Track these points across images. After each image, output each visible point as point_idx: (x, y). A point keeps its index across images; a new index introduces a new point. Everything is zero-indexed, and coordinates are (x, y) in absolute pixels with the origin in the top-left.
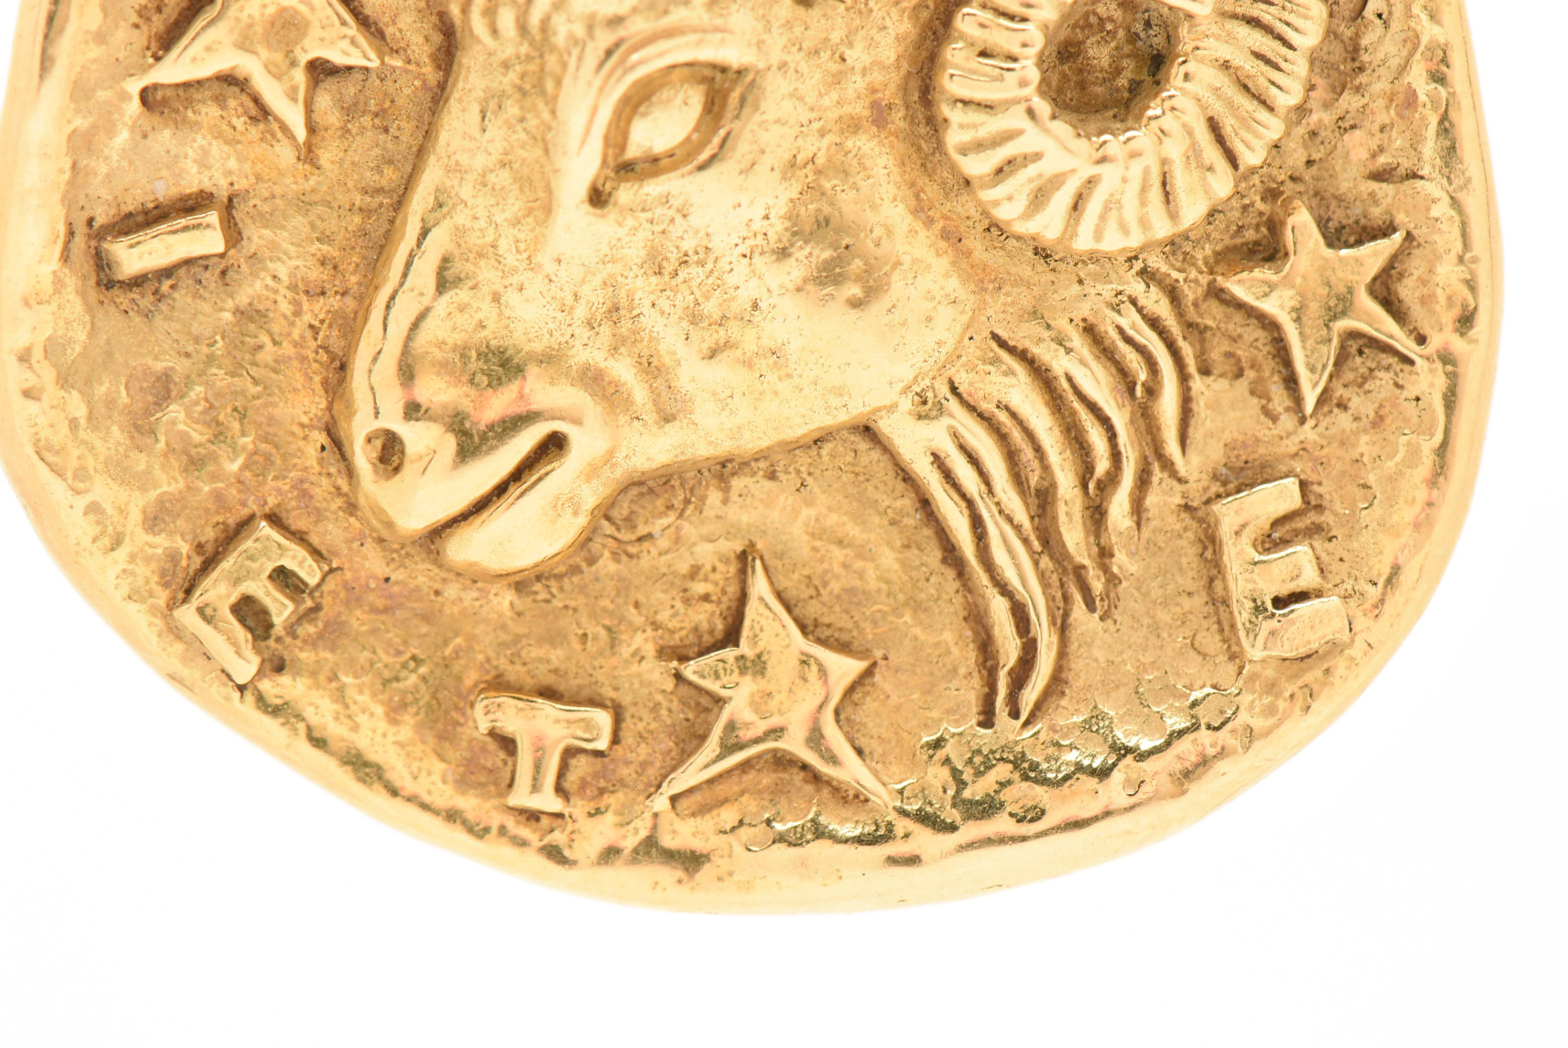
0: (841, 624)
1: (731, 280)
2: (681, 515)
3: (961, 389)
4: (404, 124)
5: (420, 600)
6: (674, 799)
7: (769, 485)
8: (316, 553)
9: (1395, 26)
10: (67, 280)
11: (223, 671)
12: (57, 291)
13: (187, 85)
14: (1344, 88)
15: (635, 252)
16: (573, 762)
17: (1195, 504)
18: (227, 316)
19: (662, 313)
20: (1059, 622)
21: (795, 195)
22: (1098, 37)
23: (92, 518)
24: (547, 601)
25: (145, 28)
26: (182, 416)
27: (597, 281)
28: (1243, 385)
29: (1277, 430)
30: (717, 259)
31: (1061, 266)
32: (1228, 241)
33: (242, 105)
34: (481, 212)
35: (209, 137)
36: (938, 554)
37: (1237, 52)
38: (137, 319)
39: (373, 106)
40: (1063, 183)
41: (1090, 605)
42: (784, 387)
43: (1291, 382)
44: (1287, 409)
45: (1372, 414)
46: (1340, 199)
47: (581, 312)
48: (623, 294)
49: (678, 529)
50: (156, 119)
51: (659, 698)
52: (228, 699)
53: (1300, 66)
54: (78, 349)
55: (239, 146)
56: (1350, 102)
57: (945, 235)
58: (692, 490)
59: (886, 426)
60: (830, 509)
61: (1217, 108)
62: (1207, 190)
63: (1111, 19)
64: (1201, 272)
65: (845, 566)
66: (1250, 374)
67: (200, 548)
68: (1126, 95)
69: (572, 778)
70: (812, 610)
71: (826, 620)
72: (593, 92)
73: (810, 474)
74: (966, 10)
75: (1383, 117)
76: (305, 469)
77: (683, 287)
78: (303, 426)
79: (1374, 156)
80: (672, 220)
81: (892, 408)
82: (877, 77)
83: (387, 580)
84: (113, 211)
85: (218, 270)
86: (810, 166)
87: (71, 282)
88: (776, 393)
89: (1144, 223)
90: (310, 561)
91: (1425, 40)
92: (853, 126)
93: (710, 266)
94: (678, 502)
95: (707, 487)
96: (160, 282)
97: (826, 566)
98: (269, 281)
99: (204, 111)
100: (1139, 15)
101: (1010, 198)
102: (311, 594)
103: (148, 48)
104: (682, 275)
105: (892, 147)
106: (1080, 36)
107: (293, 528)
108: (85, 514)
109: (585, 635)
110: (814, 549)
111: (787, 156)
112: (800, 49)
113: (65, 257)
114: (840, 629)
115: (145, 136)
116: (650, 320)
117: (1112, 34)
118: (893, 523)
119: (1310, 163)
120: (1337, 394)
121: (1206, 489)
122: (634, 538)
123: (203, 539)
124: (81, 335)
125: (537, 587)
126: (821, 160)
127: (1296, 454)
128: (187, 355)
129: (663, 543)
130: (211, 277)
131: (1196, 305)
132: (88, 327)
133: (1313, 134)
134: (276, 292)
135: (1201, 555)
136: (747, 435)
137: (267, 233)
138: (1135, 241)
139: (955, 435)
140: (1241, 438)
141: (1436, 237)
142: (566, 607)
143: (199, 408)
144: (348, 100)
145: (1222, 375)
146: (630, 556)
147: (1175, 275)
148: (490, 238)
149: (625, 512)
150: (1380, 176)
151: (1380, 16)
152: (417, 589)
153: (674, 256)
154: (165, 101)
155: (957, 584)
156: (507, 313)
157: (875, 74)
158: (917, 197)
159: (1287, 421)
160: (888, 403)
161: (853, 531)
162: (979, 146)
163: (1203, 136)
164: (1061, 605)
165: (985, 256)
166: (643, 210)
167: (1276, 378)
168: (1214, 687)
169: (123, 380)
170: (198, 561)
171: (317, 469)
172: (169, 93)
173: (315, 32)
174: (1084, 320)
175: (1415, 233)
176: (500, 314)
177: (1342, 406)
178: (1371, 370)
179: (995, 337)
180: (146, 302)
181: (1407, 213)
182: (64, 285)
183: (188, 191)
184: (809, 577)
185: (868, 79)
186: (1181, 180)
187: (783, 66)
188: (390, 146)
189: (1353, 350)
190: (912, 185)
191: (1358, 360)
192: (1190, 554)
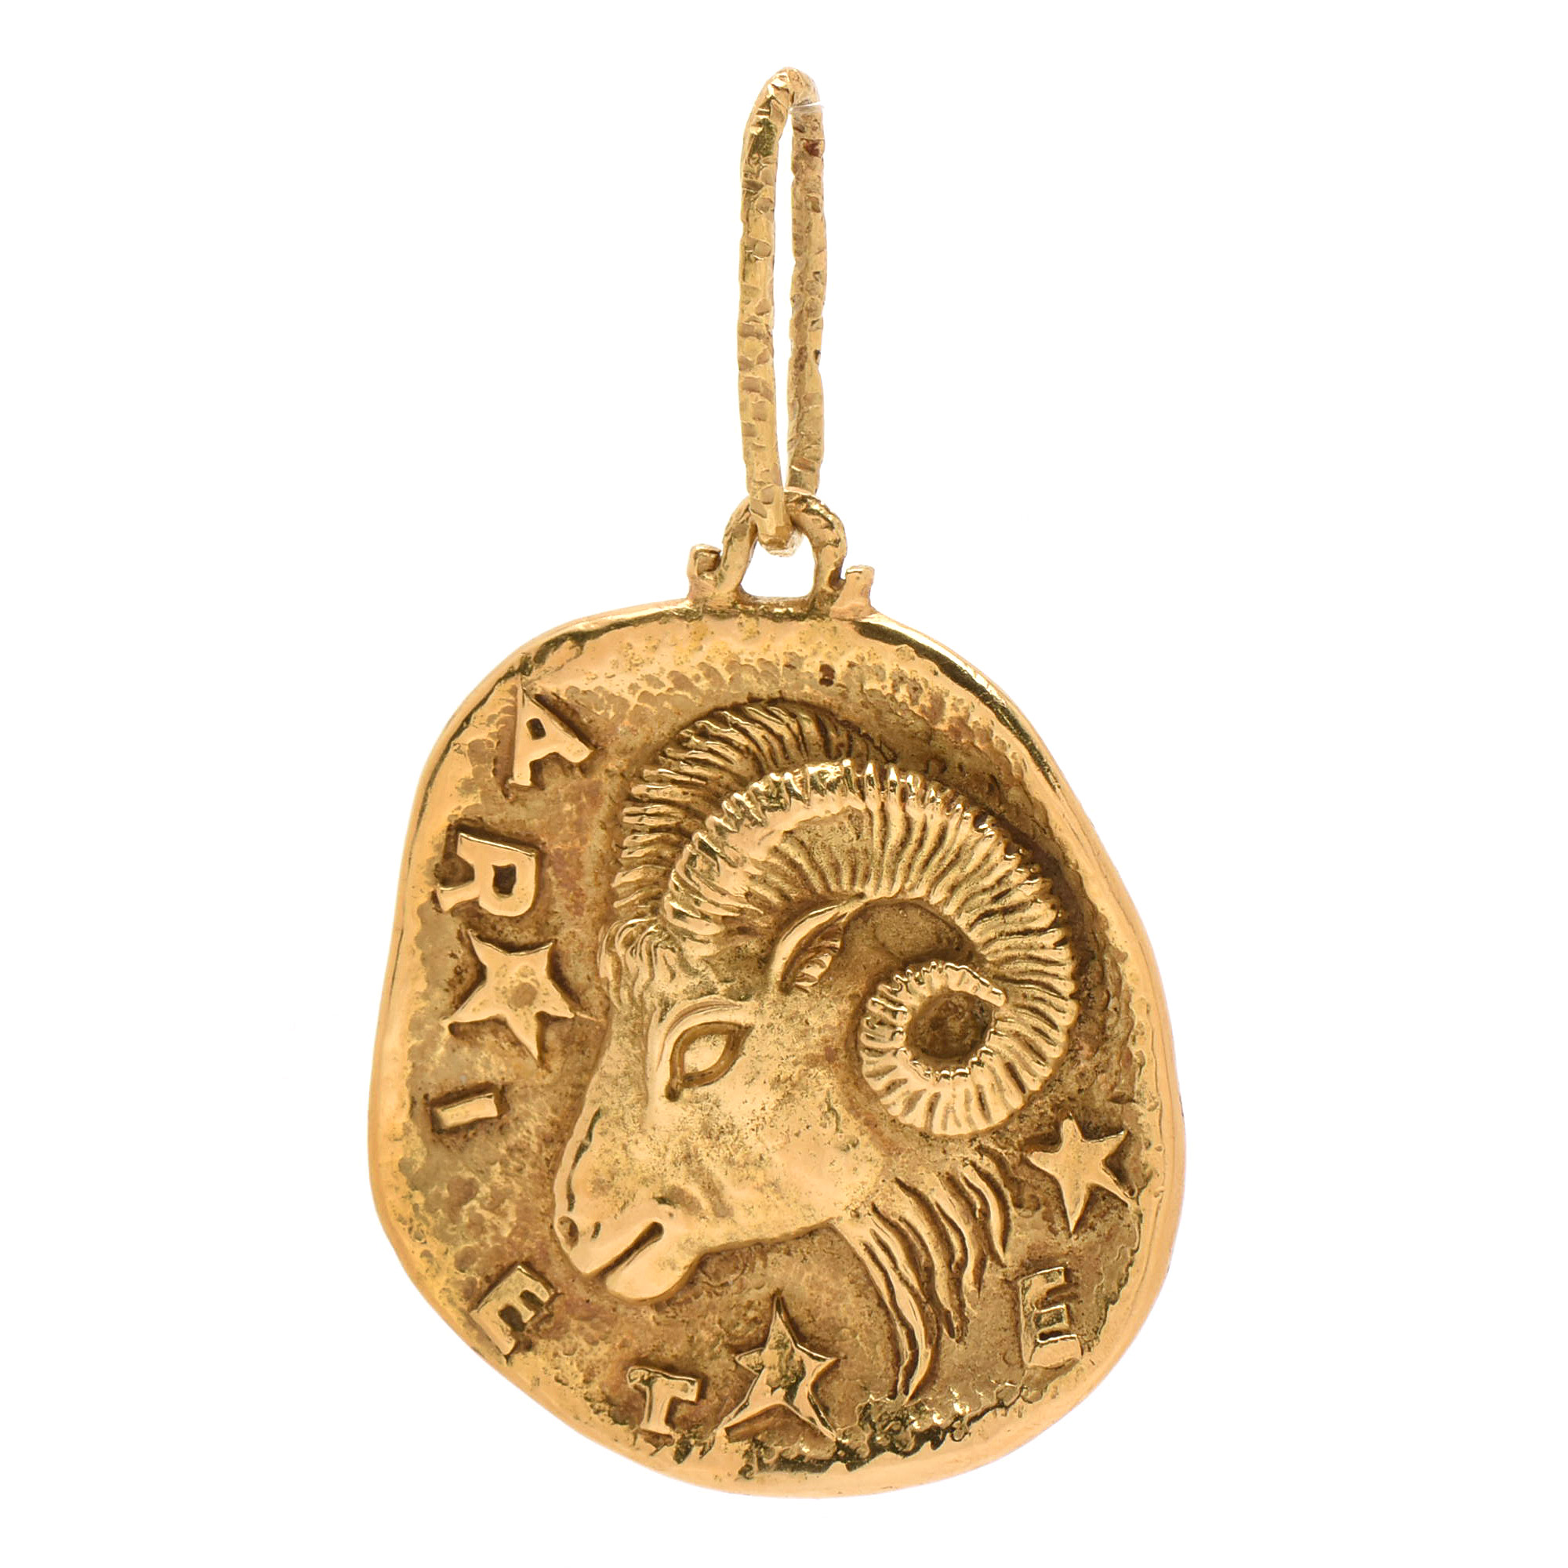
0: (825, 1338)
1: (748, 1143)
2: (743, 1273)
3: (879, 1209)
4: (592, 1050)
5: (605, 1313)
6: (728, 1430)
7: (787, 1257)
8: (548, 1284)
9: (1123, 1016)
10: (412, 1128)
11: (497, 1347)
12: (406, 1134)
13: (476, 1023)
14: (1097, 1050)
15: (695, 1125)
16: (679, 1407)
17: (1010, 1279)
18: (503, 1151)
19: (713, 1159)
20: (934, 1342)
21: (780, 1098)
22: (954, 1016)
23: (425, 1259)
24: (674, 1317)
25: (452, 992)
26: (478, 1205)
27: (677, 1140)
28: (1038, 1215)
29: (1058, 1239)
30: (738, 1132)
31: (935, 1143)
32: (1032, 1133)
33: (507, 1036)
34: (616, 1101)
35: (489, 1053)
36: (876, 1301)
37: (1023, 1027)
38: (455, 1151)
39: (577, 1040)
40: (921, 1096)
41: (951, 1334)
42: (780, 1203)
43: (1064, 1213)
44: (1063, 1229)
45: (1106, 1232)
46: (1096, 1112)
47: (669, 1157)
48: (691, 1148)
49: (742, 1280)
50: (460, 1042)
51: (728, 1373)
52: (500, 1362)
53: (1060, 1037)
54: (419, 1166)
55: (506, 1058)
56: (1100, 1057)
57: (867, 1123)
58: (747, 1258)
59: (838, 1226)
60: (819, 1273)
61: (1011, 1057)
62: (1005, 1103)
63: (960, 1006)
64: (1016, 1150)
65: (828, 1305)
66: (1043, 1209)
67: (487, 1278)
68: (969, 1048)
69: (678, 1415)
70: (809, 1329)
71: (817, 1335)
72: (663, 1036)
73: (808, 1253)
74: (874, 999)
75: (1116, 1067)
76: (544, 1238)
77: (723, 1145)
78: (542, 1214)
79: (1112, 1089)
80: (712, 1108)
81: (839, 1219)
82: (828, 1033)
83: (588, 1301)
84: (439, 1091)
85: (498, 1126)
86: (789, 1082)
87: (415, 1130)
88: (777, 1207)
89: (970, 1121)
90: (543, 1288)
91: (1136, 1023)
92: (813, 1061)
93: (736, 1134)
94: (740, 1265)
95: (755, 1257)
96: (467, 1132)
97: (817, 1304)
98: (525, 1133)
99: (486, 1038)
100: (976, 1005)
101: (894, 1104)
102: (547, 1308)
103: (453, 1003)
104: (722, 1139)
105: (836, 1072)
106: (944, 1015)
107: (538, 1270)
108: (421, 1256)
109: (693, 1337)
110: (812, 1294)
111: (774, 1076)
112: (781, 1017)
113: (412, 1114)
114: (824, 1340)
115: (454, 1051)
116: (707, 1163)
117: (962, 1015)
118: (852, 1282)
119: (1080, 1091)
120: (1090, 1221)
121: (1016, 1272)
122: (719, 1284)
123: (489, 1274)
124: (420, 1159)
125: (668, 1309)
126: (795, 1079)
127: (1067, 1254)
128: (482, 1172)
129: (734, 1288)
130: (495, 1130)
131: (1014, 1168)
132: (426, 1154)
133: (1082, 1075)
134: (529, 1139)
135: (1013, 1308)
136: (764, 1230)
137: (522, 1106)
138: (966, 1130)
139: (875, 1235)
140: (1037, 1244)
141: (1141, 1135)
142: (683, 1321)
143: (487, 1202)
144: (564, 1035)
145: (1028, 1208)
146: (717, 1294)
147: (999, 1150)
148: (621, 1114)
149: (714, 1270)
150: (1116, 1099)
151: (1115, 1009)
152: (603, 1307)
153: (716, 1128)
154: (465, 1032)
155: (885, 1318)
156: (630, 1156)
157: (826, 1032)
158: (851, 1101)
159: (1062, 1235)
160: (836, 1216)
161: (832, 1285)
162: (877, 1075)
163: (1002, 1073)
164: (936, 1332)
165: (891, 1135)
166: (697, 1102)
167: (1057, 1211)
168: (1011, 1382)
169: (446, 1185)
170: (486, 1285)
171: (549, 1238)
172: (467, 1028)
173: (540, 997)
174: (947, 1173)
175: (1132, 1132)
176: (627, 1156)
177: (1092, 1228)
178: (1108, 1208)
179: (898, 1181)
180: (460, 1142)
181: (1127, 1121)
182: (410, 1131)
183: (480, 1082)
184: (809, 1311)
185: (822, 1034)
186: (989, 1098)
187: (770, 1025)
188: (585, 1061)
189: (1100, 1196)
190: (848, 1094)
191: (1102, 1202)
192: (1007, 1307)
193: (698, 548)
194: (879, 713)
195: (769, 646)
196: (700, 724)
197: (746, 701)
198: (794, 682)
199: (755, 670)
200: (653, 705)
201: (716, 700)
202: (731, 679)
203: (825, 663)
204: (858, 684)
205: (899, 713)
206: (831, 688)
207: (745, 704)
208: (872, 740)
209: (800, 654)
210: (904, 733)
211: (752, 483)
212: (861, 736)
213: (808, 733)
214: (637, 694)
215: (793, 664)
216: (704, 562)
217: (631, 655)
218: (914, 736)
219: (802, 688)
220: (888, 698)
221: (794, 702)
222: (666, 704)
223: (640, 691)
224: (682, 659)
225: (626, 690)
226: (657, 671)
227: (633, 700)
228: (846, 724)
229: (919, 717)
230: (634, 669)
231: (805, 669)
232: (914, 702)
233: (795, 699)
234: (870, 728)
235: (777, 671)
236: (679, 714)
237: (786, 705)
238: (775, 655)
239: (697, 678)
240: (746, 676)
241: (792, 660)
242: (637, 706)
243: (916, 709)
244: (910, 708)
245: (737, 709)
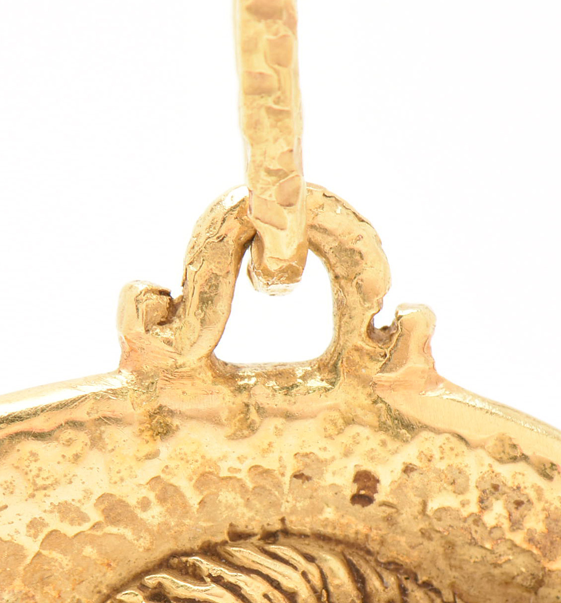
193: (142, 287)
194: (450, 546)
195: (270, 445)
196: (151, 580)
197: (227, 538)
198: (308, 502)
199: (243, 486)
200: (64, 552)
201: (175, 538)
202: (202, 503)
203: (363, 468)
204: (417, 500)
205: (488, 546)
206: (371, 509)
207: (225, 543)
208: (438, 592)
209: (322, 455)
210: (490, 578)
211: (263, 174)
212: (420, 586)
213: (338, 587)
214: (41, 537)
215: (307, 472)
216: (156, 309)
217: (35, 472)
218: (508, 582)
219: (321, 511)
220: (470, 521)
221: (306, 536)
222: (89, 551)
223: (46, 531)
224: (124, 473)
225: (23, 530)
226: (79, 495)
227: (32, 546)
228: (394, 566)
229: (524, 551)
230: (40, 494)
231: (329, 479)
232: (516, 525)
233: (308, 531)
234: (434, 573)
235: (278, 486)
236: (109, 565)
237: (293, 541)
238: (280, 459)
239: (145, 504)
240: (228, 496)
241: (306, 465)
242: (38, 554)
243: (519, 538)
244: (509, 535)
245: (211, 551)
